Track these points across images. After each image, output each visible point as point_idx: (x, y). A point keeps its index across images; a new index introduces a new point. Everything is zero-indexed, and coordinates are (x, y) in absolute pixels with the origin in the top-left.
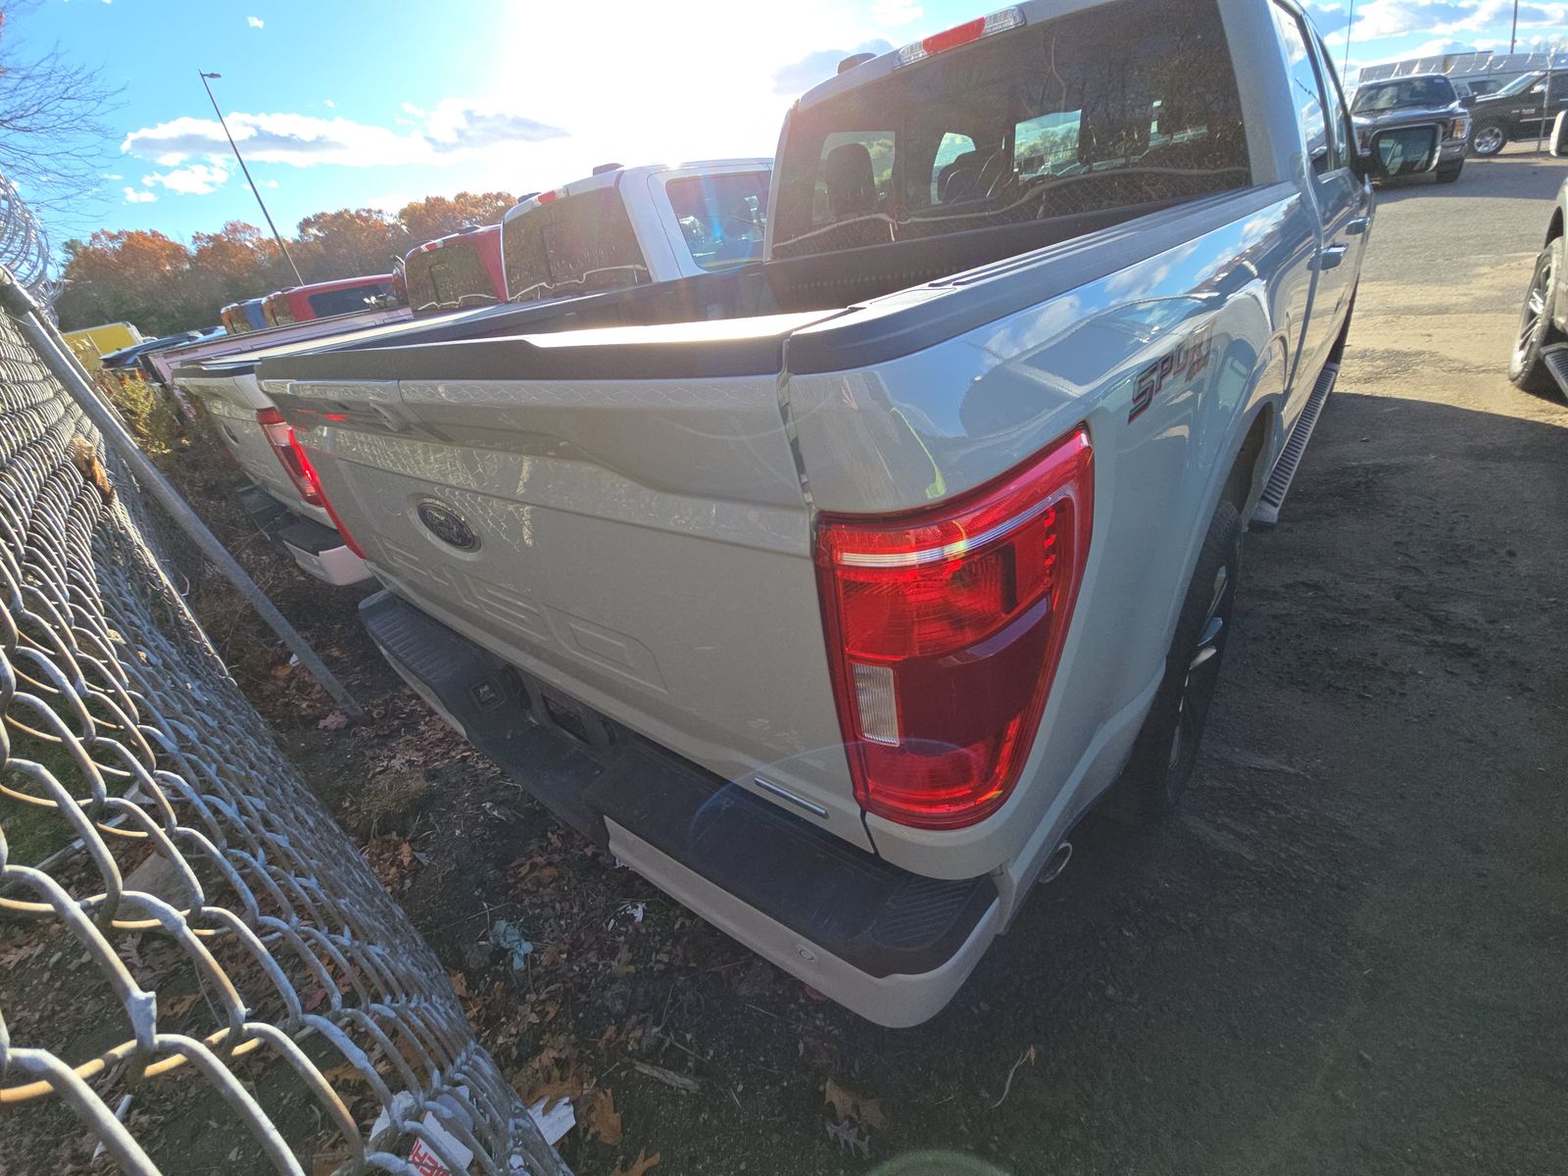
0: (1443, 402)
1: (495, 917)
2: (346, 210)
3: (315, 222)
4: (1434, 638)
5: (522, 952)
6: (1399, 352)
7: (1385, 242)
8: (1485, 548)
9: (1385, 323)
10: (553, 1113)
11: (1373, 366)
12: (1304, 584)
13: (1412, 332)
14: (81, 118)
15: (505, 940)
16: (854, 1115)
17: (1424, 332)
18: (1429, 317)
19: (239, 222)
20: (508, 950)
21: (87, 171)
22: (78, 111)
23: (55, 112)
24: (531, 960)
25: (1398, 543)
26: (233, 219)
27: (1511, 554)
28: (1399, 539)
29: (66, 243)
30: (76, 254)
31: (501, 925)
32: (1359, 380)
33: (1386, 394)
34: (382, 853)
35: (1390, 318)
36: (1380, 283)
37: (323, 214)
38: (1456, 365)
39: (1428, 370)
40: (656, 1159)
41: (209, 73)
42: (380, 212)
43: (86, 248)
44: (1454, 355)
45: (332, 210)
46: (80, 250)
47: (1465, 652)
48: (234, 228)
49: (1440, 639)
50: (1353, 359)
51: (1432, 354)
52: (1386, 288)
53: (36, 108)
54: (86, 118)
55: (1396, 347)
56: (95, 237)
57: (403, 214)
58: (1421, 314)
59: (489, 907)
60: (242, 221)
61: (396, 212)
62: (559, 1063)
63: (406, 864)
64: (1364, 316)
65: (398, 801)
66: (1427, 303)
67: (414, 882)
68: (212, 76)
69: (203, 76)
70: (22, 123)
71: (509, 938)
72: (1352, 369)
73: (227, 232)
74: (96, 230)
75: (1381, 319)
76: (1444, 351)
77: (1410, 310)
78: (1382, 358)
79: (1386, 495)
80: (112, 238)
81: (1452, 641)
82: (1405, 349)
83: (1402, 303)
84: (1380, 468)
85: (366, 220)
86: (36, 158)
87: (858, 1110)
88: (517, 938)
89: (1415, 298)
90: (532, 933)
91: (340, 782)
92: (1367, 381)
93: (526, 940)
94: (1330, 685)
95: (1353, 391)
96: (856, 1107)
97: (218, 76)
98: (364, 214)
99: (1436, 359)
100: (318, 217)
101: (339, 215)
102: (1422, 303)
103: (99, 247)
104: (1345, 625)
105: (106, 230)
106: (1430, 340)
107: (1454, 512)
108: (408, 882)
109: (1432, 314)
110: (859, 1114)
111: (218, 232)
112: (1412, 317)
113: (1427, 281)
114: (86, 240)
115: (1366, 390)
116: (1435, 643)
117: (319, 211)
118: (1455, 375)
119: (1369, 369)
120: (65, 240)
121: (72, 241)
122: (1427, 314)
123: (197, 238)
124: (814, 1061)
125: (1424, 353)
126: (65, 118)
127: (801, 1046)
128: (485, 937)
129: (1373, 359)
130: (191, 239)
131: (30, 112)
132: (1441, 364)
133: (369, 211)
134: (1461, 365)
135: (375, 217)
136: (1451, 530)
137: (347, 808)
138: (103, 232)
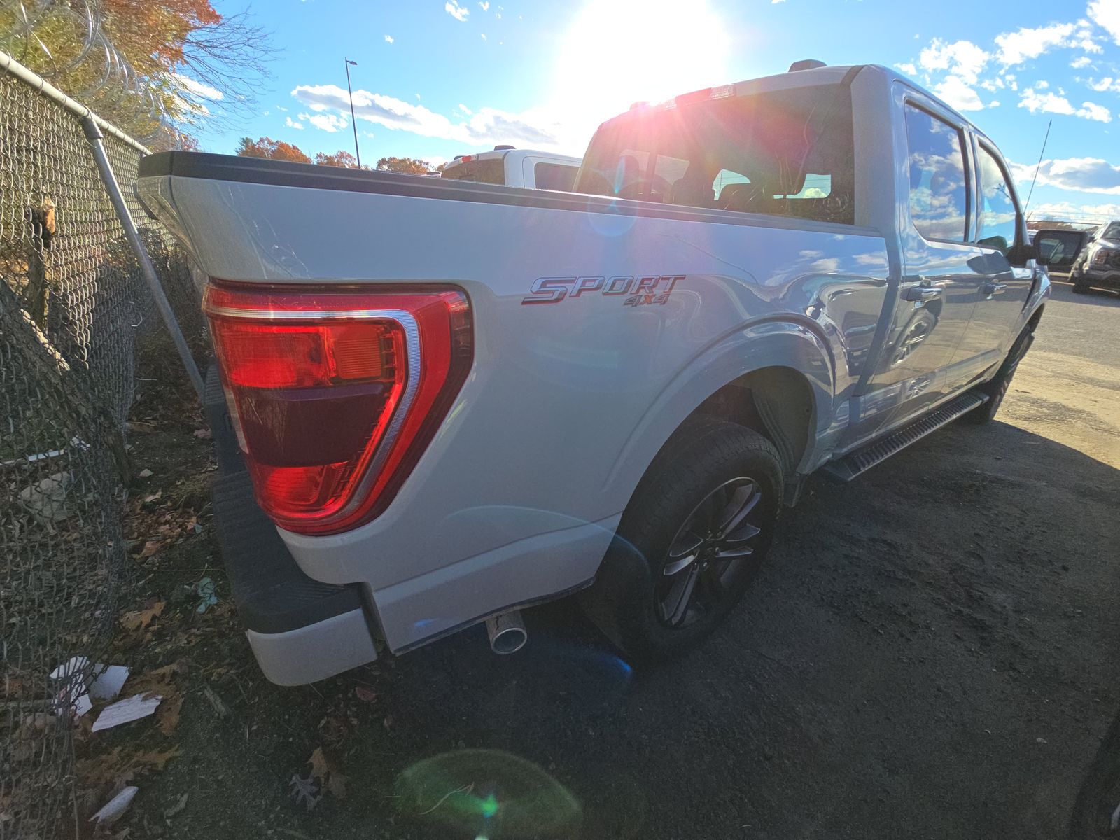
0: (1077, 449)
1: (207, 574)
2: (409, 159)
3: (388, 162)
4: (962, 609)
5: (209, 603)
6: (1064, 407)
7: (1100, 332)
8: (1046, 559)
9: (1067, 385)
10: (147, 702)
11: (1037, 410)
12: (885, 542)
13: (1085, 396)
14: (253, 59)
15: (202, 591)
16: (323, 780)
17: (1093, 398)
18: (1104, 389)
19: (346, 152)
20: (201, 598)
21: (249, 94)
22: (251, 55)
23: (237, 51)
24: (210, 609)
25: (977, 535)
26: (343, 150)
27: (1065, 569)
28: (980, 533)
29: (243, 139)
30: (247, 147)
31: (206, 580)
32: (1020, 417)
33: (1035, 432)
34: (178, 518)
35: (1073, 382)
36: (1079, 358)
37: (394, 158)
38: (1104, 426)
39: (1079, 424)
40: (180, 753)
41: (351, 61)
42: (427, 164)
43: (254, 145)
44: (1107, 419)
45: (400, 157)
46: (250, 145)
47: (980, 626)
48: (342, 155)
49: (966, 611)
50: (1025, 402)
51: (1090, 414)
52: (1082, 362)
53: (225, 45)
54: (256, 60)
55: (1065, 403)
56: (262, 140)
57: (440, 168)
58: (1099, 386)
59: (208, 567)
60: (348, 152)
61: (436, 166)
62: (175, 674)
63: (188, 529)
64: (1053, 376)
65: (203, 489)
66: (1108, 379)
67: (185, 541)
68: (352, 63)
69: (347, 61)
70: (217, 51)
71: (206, 591)
72: (1021, 408)
73: (337, 156)
74: (264, 137)
75: (1065, 381)
76: (1101, 415)
77: (1091, 381)
78: (1048, 407)
79: (989, 499)
80: (271, 143)
81: (976, 615)
82: (1071, 406)
83: (1088, 375)
84: (998, 480)
85: (418, 167)
86: (221, 76)
87: (328, 777)
88: (210, 592)
89: (1100, 375)
90: (222, 593)
91: (181, 469)
92: (1026, 419)
93: (215, 596)
94: (857, 615)
95: (1010, 424)
96: (328, 775)
97: (356, 64)
98: (418, 163)
99: (1090, 419)
100: (391, 159)
101: (403, 161)
102: (1104, 378)
103: (262, 147)
104: (897, 579)
105: (269, 138)
106: (1095, 405)
107: (1036, 526)
108: (181, 540)
109: (1107, 388)
110: (327, 780)
111: (332, 155)
112: (1091, 386)
113: (1116, 365)
114: (255, 140)
115: (1021, 425)
116: (960, 612)
117: (392, 156)
118: (1100, 433)
119: (1033, 412)
120: (242, 137)
121: (247, 138)
122: (1103, 387)
123: (319, 156)
124: (326, 735)
125: (1084, 412)
126: (244, 57)
127: (323, 722)
128: (190, 585)
129: (1041, 406)
130: (316, 155)
131: (222, 46)
132: (1093, 423)
133: (421, 162)
134: (1107, 428)
135: (423, 166)
136: (1026, 538)
137: (178, 486)
138: (267, 139)
